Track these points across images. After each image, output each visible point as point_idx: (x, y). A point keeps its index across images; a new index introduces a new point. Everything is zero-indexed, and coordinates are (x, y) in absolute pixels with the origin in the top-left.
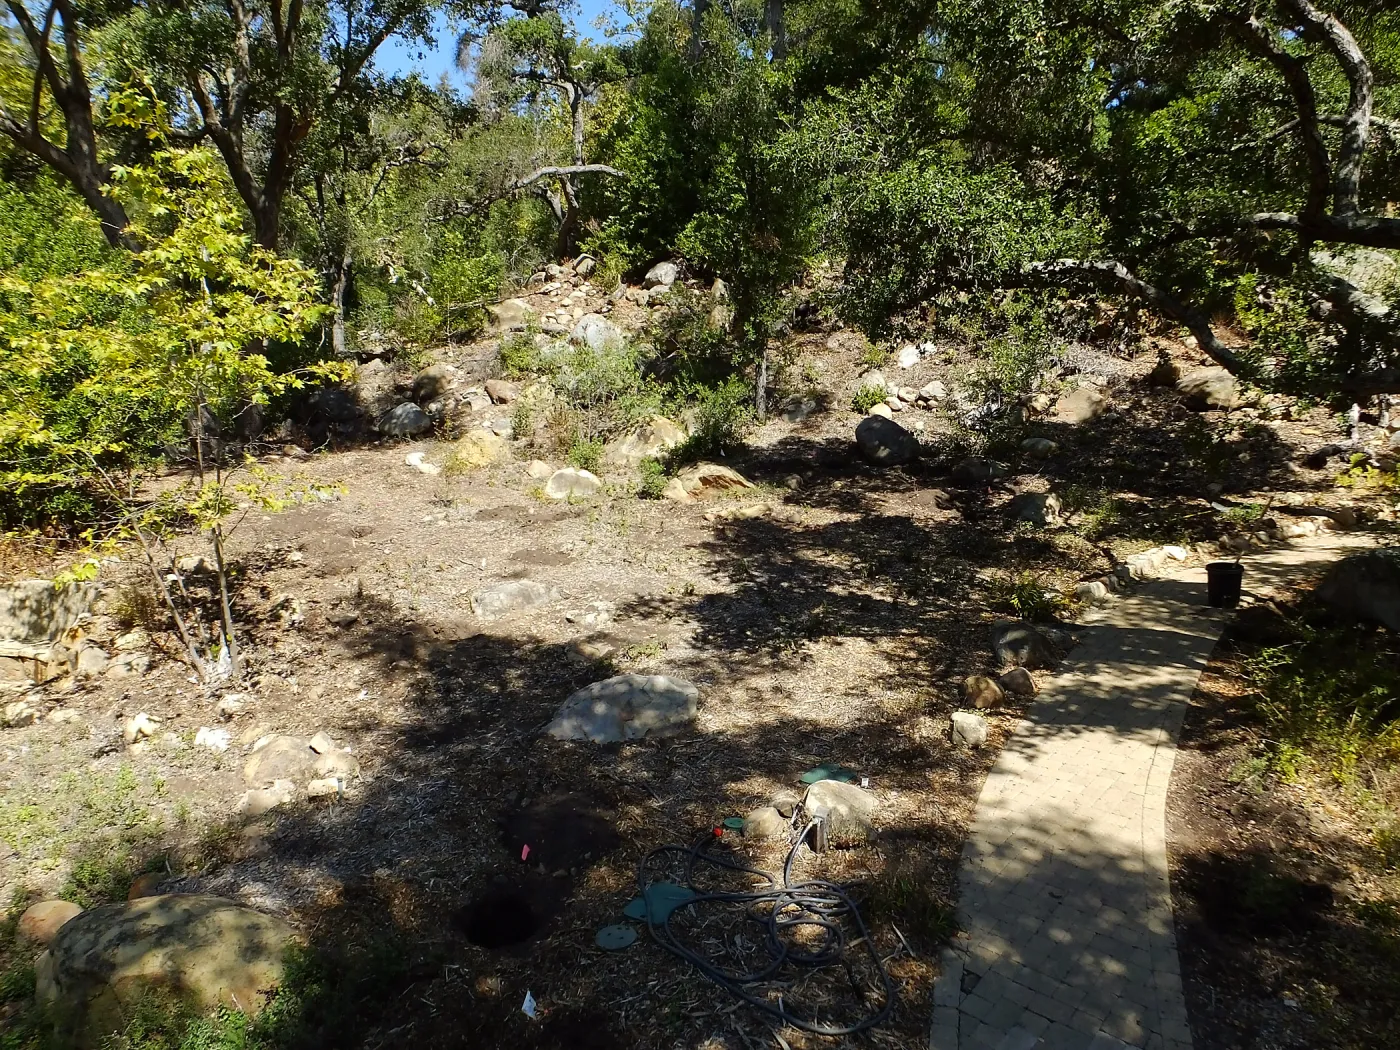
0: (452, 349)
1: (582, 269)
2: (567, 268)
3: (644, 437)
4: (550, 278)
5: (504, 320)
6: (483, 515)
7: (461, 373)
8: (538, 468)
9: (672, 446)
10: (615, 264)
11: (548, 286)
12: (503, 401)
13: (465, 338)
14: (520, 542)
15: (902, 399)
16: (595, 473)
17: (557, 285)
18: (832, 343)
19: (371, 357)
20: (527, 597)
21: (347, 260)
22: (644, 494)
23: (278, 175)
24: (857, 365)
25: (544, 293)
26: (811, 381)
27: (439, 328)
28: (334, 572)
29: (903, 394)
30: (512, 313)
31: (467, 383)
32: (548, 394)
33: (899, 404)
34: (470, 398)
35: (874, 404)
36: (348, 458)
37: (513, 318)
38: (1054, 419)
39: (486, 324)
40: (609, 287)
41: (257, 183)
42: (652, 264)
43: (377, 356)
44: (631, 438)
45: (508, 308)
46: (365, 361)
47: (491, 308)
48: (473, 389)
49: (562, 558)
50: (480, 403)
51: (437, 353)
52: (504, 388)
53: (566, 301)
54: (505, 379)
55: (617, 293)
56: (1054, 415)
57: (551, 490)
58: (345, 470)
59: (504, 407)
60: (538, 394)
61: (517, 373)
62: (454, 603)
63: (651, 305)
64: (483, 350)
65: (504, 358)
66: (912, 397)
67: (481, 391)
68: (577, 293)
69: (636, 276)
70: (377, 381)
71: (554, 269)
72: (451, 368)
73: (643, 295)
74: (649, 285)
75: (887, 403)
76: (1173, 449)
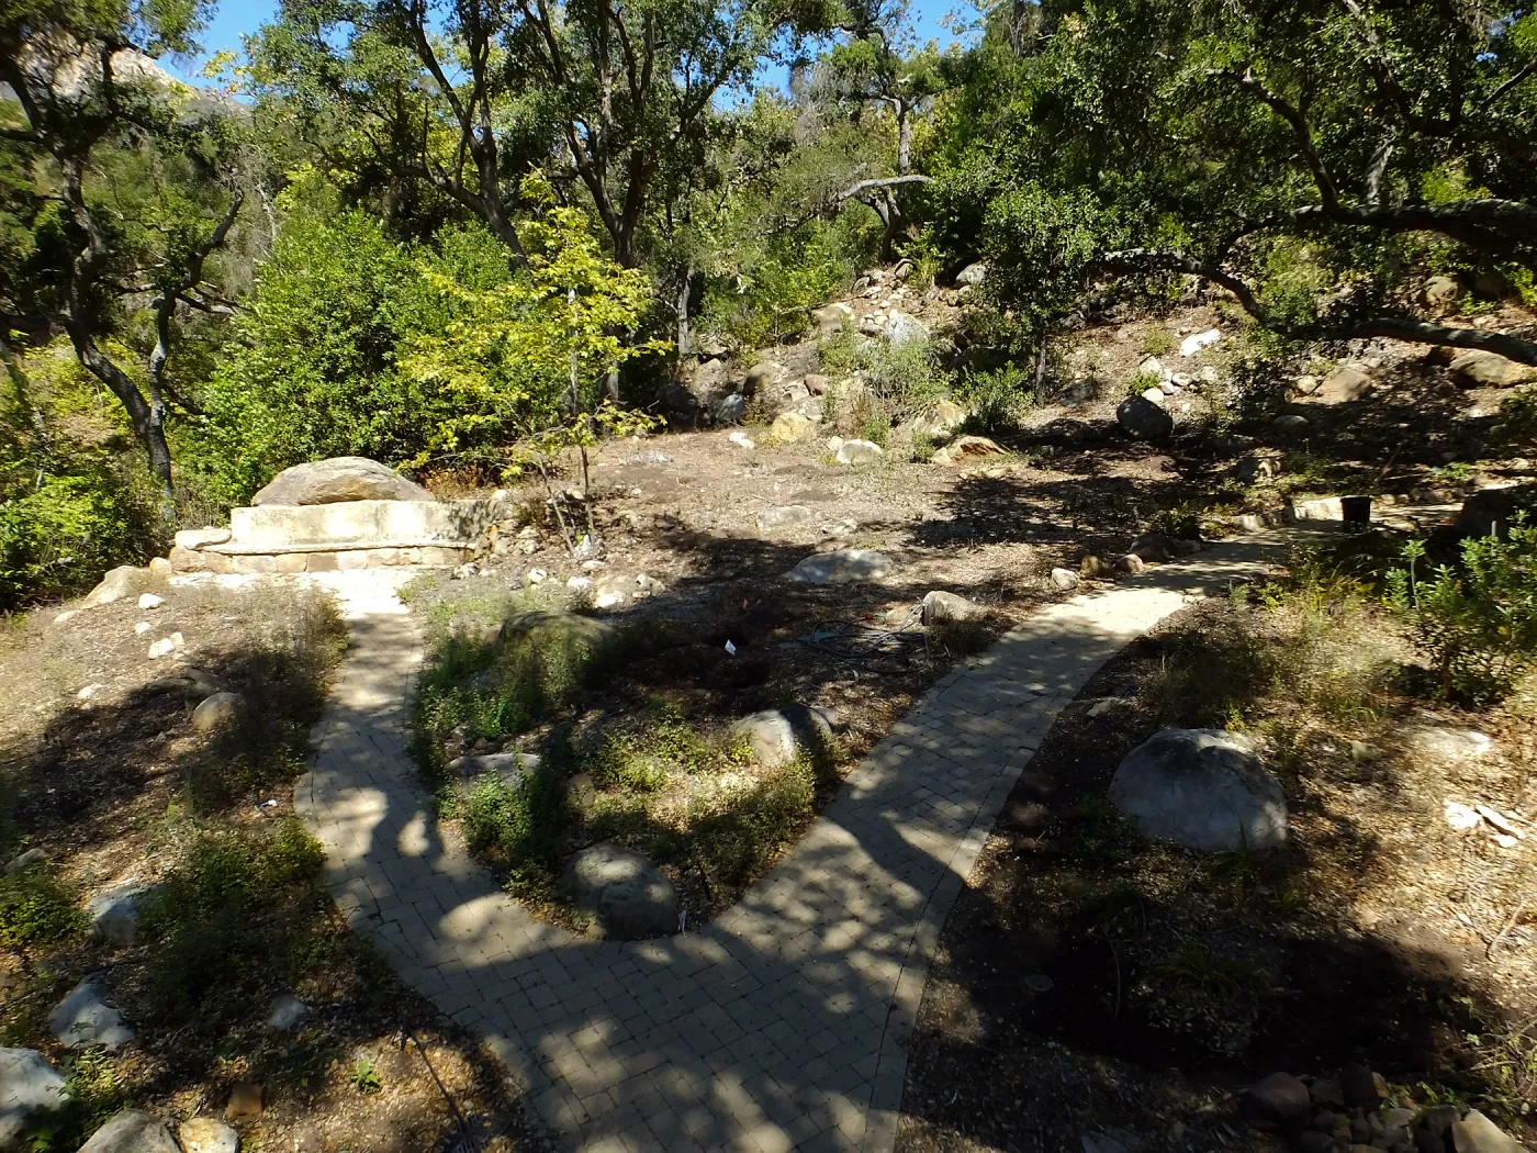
0: (778, 350)
1: (902, 272)
2: (890, 273)
3: (930, 419)
4: (872, 283)
5: (827, 322)
6: (779, 472)
7: (785, 369)
8: (835, 442)
9: (952, 425)
10: (928, 268)
11: (870, 290)
12: (818, 392)
13: (791, 339)
14: (801, 487)
15: (1174, 384)
16: (883, 447)
17: (877, 289)
18: (1121, 334)
19: (710, 357)
20: (797, 517)
21: (691, 272)
22: (915, 460)
23: (633, 202)
24: (1141, 354)
25: (866, 297)
26: (1094, 369)
27: (769, 330)
28: (663, 501)
29: (1176, 379)
30: (834, 316)
31: (789, 379)
32: (859, 385)
33: (1172, 388)
34: (791, 391)
35: (1147, 388)
36: (684, 437)
37: (835, 320)
38: (1319, 400)
39: (810, 328)
40: (921, 289)
41: (617, 208)
42: (962, 267)
43: (715, 356)
44: (920, 420)
45: (832, 311)
46: (706, 361)
47: (814, 312)
48: (794, 383)
49: (832, 496)
50: (799, 394)
51: (766, 352)
52: (821, 382)
53: (883, 305)
54: (823, 374)
55: (930, 294)
56: (1320, 395)
57: (841, 458)
58: (680, 445)
59: (820, 397)
60: (850, 387)
61: (832, 368)
62: (744, 520)
63: (959, 304)
64: (806, 347)
65: (821, 355)
66: (1186, 382)
67: (801, 384)
68: (895, 296)
69: (947, 279)
70: (714, 378)
71: (878, 274)
72: (777, 365)
73: (953, 294)
74: (960, 285)
75: (1160, 387)
76: (1421, 424)
